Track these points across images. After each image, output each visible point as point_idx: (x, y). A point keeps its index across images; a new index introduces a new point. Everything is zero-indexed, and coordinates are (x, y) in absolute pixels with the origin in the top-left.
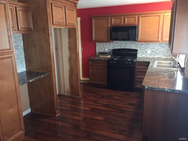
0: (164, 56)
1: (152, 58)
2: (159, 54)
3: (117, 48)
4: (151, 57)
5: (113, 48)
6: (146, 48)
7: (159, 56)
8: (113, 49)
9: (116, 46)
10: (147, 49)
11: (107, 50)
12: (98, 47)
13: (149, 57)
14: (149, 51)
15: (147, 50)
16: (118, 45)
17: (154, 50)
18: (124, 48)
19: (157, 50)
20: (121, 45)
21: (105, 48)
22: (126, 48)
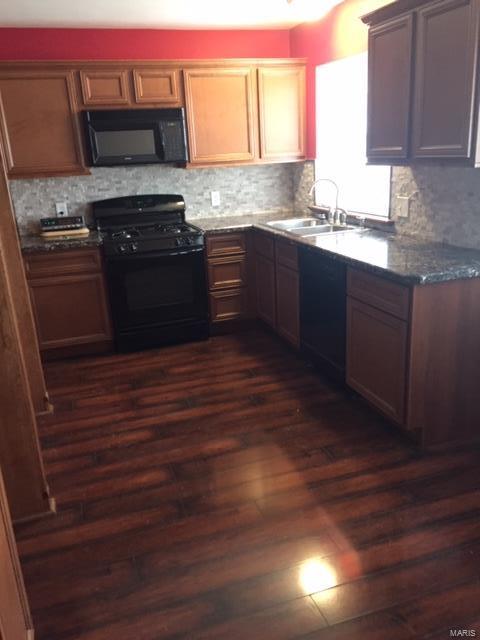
0: (261, 207)
1: (227, 218)
2: (245, 203)
3: (107, 196)
4: (224, 215)
5: (91, 197)
6: (206, 188)
7: (247, 211)
8: (89, 200)
9: (99, 190)
10: (208, 191)
11: (63, 208)
12: (24, 197)
13: (219, 216)
14: (216, 198)
15: (210, 193)
16: (106, 184)
17: (229, 192)
18: (134, 194)
19: (239, 191)
20: (118, 186)
21: (53, 199)
22: (138, 194)
